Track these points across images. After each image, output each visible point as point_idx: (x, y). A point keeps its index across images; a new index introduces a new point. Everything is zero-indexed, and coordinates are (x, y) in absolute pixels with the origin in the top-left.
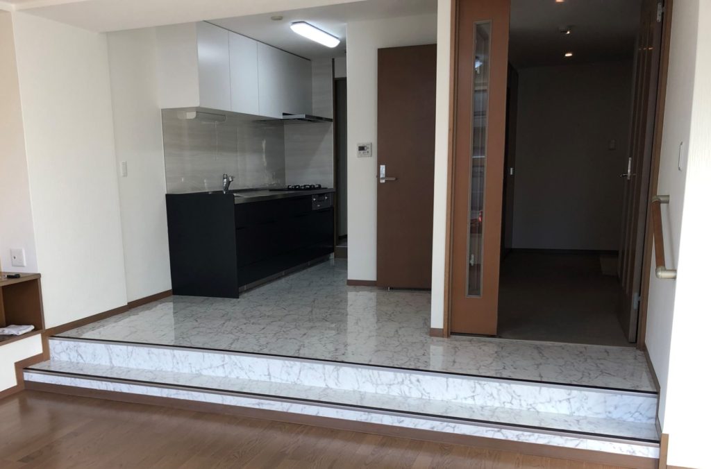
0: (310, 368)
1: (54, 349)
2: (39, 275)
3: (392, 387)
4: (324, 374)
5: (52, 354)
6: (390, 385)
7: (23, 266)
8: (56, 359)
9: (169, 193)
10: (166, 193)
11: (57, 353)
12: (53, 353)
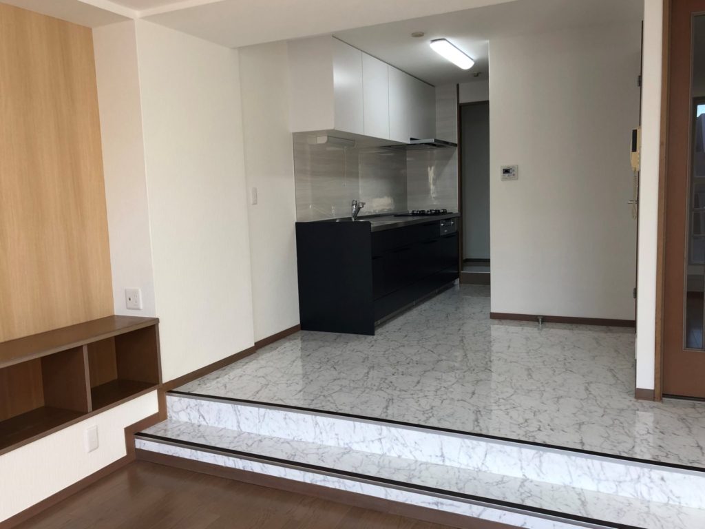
0: (501, 451)
1: (172, 406)
2: (157, 320)
3: (621, 484)
4: (520, 460)
5: (170, 413)
6: (620, 482)
7: (139, 309)
8: (174, 419)
9: (299, 221)
10: (296, 221)
11: (175, 412)
12: (171, 411)
